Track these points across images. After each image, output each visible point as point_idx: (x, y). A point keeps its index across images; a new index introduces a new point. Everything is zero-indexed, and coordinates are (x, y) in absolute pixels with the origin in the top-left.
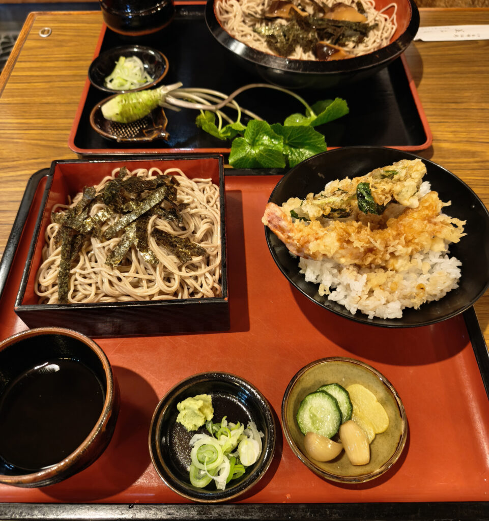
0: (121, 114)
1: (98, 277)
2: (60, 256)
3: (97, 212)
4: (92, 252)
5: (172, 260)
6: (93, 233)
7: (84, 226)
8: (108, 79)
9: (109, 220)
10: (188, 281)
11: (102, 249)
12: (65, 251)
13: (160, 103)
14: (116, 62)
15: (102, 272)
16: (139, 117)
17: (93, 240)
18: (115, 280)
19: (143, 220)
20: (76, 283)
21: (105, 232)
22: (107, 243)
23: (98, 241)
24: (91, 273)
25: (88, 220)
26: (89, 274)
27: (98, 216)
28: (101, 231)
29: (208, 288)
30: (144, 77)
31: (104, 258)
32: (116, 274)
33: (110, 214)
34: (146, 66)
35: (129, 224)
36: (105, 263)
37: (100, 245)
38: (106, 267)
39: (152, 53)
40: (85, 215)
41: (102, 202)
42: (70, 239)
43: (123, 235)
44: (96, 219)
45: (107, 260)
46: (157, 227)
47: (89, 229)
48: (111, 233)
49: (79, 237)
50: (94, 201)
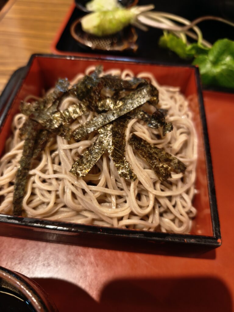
1: (59, 185)
2: (21, 151)
3: (68, 106)
4: (57, 152)
5: (149, 175)
6: (60, 131)
7: (51, 121)
9: (80, 117)
10: (162, 201)
11: (68, 151)
12: (27, 147)
15: (65, 181)
17: (59, 139)
18: (79, 194)
19: (121, 123)
20: (35, 185)
21: (75, 131)
22: (76, 145)
23: (65, 141)
24: (53, 178)
25: (57, 115)
26: (50, 179)
27: (68, 112)
28: (69, 129)
29: (183, 211)
31: (70, 163)
32: (82, 186)
33: (83, 111)
35: (104, 126)
36: (71, 171)
37: (67, 146)
38: (70, 175)
40: (54, 109)
41: (75, 96)
42: (34, 134)
43: (95, 138)
44: (66, 115)
45: (73, 168)
46: (135, 133)
47: (56, 126)
48: (81, 134)
49: (45, 132)
50: (66, 94)
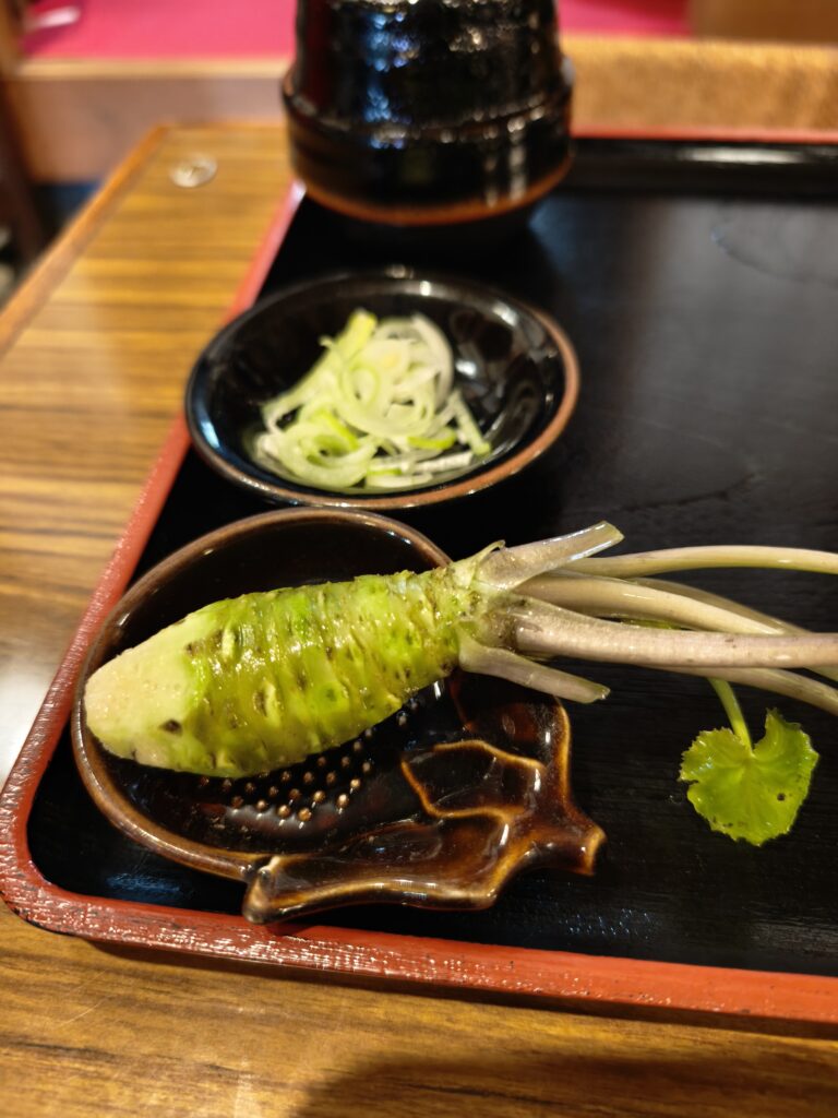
0: (201, 724)
8: (275, 410)
13: (469, 652)
14: (326, 342)
16: (324, 739)
30: (445, 417)
34: (468, 369)
39: (507, 316)
